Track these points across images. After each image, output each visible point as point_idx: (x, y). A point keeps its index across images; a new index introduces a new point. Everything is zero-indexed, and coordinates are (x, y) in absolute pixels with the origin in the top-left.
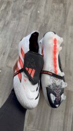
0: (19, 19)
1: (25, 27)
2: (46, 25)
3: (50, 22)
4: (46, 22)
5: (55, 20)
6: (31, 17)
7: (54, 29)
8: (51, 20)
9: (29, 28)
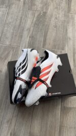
0: (9, 6)
1: (17, 16)
2: (45, 13)
3: (49, 10)
4: (44, 11)
5: (56, 8)
6: (24, 3)
7: (56, 18)
8: (51, 8)
9: (23, 17)
